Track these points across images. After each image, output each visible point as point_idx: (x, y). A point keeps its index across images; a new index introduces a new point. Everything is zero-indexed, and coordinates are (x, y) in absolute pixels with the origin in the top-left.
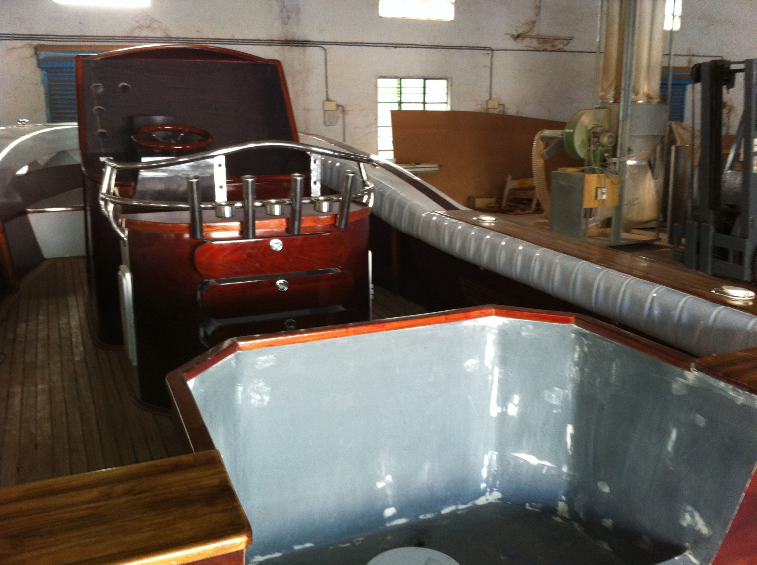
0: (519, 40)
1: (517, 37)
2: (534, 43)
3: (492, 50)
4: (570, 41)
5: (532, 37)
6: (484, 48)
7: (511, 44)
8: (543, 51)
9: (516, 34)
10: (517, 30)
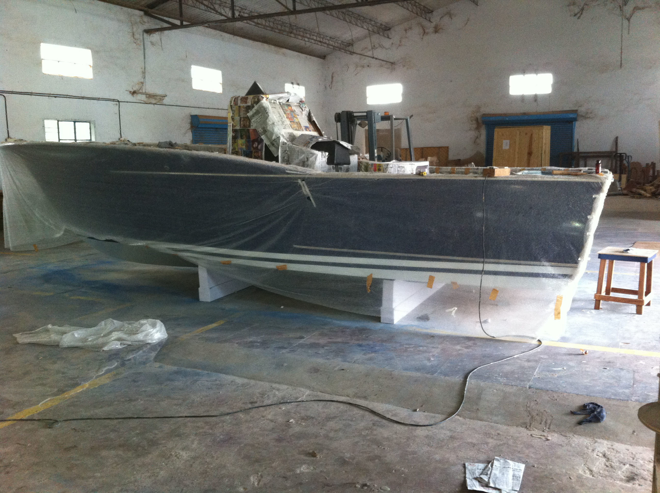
0: (135, 95)
1: (134, 93)
2: (143, 98)
3: (118, 101)
4: (164, 98)
5: (142, 93)
6: (114, 100)
7: (130, 98)
8: (149, 104)
9: (132, 91)
10: (132, 88)
